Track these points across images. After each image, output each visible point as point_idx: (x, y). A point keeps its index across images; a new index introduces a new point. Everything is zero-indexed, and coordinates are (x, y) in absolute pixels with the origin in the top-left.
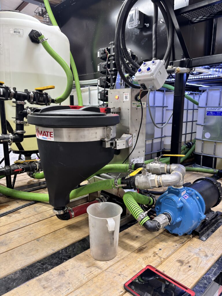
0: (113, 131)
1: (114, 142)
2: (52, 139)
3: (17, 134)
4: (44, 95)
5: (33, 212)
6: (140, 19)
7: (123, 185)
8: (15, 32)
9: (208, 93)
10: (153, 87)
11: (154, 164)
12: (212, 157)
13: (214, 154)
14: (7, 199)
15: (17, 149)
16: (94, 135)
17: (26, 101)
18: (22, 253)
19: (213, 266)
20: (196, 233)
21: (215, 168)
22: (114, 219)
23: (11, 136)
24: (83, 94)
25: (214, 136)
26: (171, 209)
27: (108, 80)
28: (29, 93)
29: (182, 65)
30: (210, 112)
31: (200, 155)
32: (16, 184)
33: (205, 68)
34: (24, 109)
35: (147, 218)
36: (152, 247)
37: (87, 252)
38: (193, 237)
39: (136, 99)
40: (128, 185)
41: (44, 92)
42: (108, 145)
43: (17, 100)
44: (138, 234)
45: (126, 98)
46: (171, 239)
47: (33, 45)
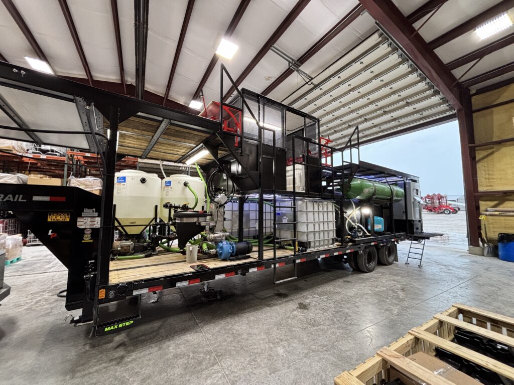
0: (201, 219)
1: (200, 223)
8: (178, 183)
16: (193, 220)
17: (179, 209)
28: (180, 206)
34: (177, 212)
41: (186, 205)
43: (175, 209)
47: (185, 187)
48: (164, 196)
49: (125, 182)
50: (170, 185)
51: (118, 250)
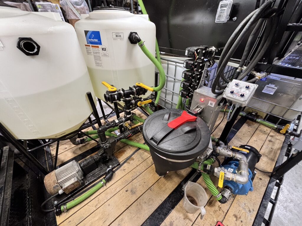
8: (117, 36)
39: (219, 105)
47: (131, 45)
50: (100, 44)
51: (59, 194)
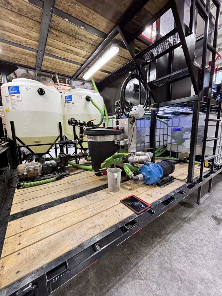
0: (119, 137)
1: (119, 142)
2: (93, 141)
3: (80, 140)
4: (92, 123)
5: (86, 174)
6: (134, 87)
7: (124, 161)
8: (80, 97)
9: (173, 119)
10: (138, 117)
11: (139, 152)
12: (176, 152)
13: (177, 150)
14: (76, 169)
15: (80, 148)
16: (110, 139)
17: (84, 126)
18: (81, 188)
19: (163, 197)
20: (158, 185)
21: (178, 158)
22: (117, 174)
23: (77, 141)
24: (109, 122)
25: (177, 141)
26: (145, 172)
27: (119, 115)
28: (85, 122)
29: (154, 106)
30: (174, 129)
31: (170, 151)
32: (79, 163)
33: (167, 107)
34: (83, 129)
35: (133, 175)
36: (136, 189)
37: (107, 189)
38: (157, 186)
39: (131, 123)
40: (125, 160)
41: (91, 122)
42: (116, 143)
43: (80, 125)
44: (131, 184)
45: (126, 123)
46: (146, 186)
47: (87, 102)
48: (66, 113)
49: (19, 93)
50: (72, 101)
51: (24, 174)
